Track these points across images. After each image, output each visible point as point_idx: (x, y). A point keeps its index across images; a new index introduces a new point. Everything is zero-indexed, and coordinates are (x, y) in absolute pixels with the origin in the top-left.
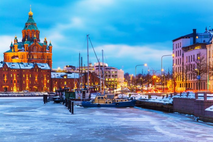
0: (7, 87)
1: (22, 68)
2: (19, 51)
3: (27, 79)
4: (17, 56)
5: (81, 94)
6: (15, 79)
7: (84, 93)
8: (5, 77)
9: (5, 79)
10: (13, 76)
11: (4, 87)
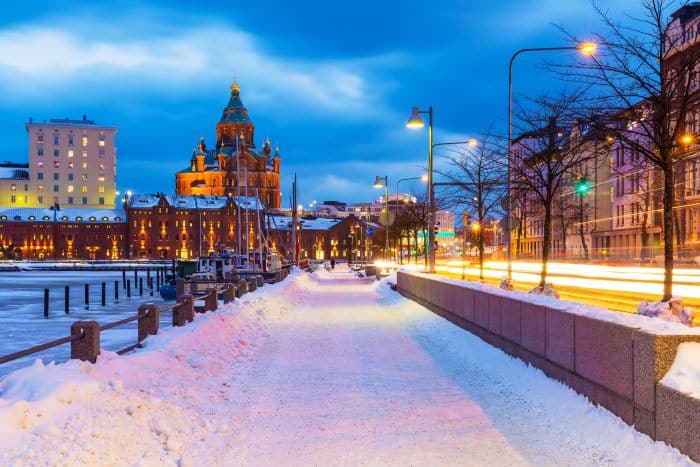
0: (168, 248)
1: (201, 206)
2: (207, 169)
3: (212, 232)
4: (203, 182)
5: (213, 268)
6: (184, 232)
7: (219, 264)
8: (164, 228)
9: (164, 232)
10: (180, 225)
11: (160, 248)
